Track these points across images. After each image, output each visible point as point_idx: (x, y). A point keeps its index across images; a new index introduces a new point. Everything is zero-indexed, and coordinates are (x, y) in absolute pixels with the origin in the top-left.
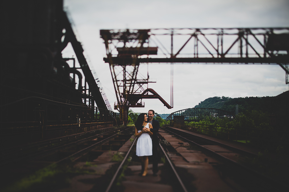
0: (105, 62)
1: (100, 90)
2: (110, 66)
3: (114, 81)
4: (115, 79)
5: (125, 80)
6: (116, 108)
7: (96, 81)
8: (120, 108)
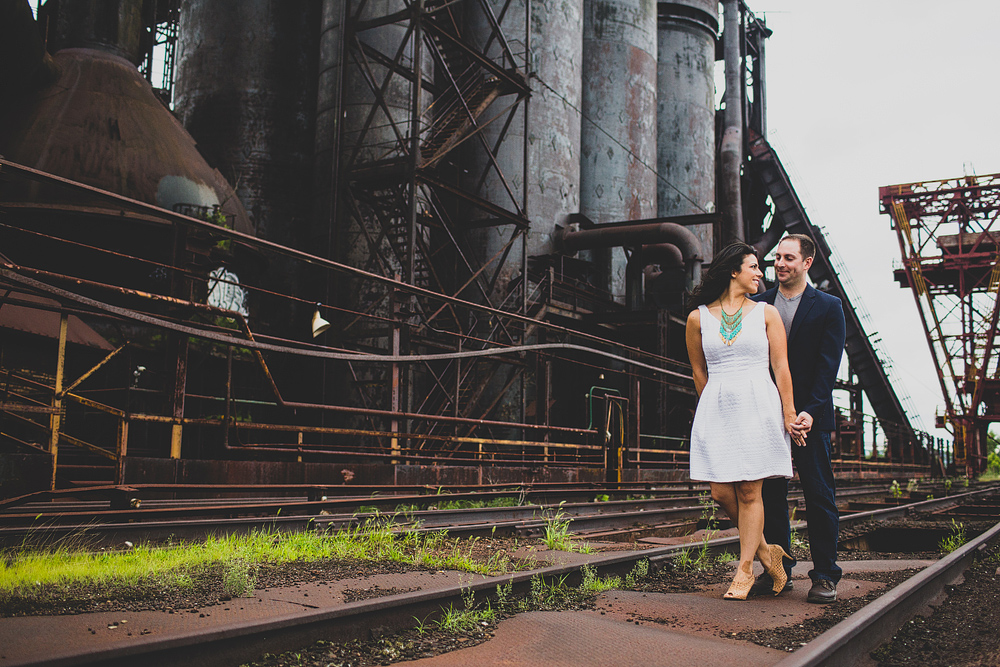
0: (902, 286)
1: (885, 370)
2: (917, 295)
3: (931, 341)
4: (935, 335)
5: (968, 337)
6: (940, 422)
7: (871, 340)
8: (953, 424)
